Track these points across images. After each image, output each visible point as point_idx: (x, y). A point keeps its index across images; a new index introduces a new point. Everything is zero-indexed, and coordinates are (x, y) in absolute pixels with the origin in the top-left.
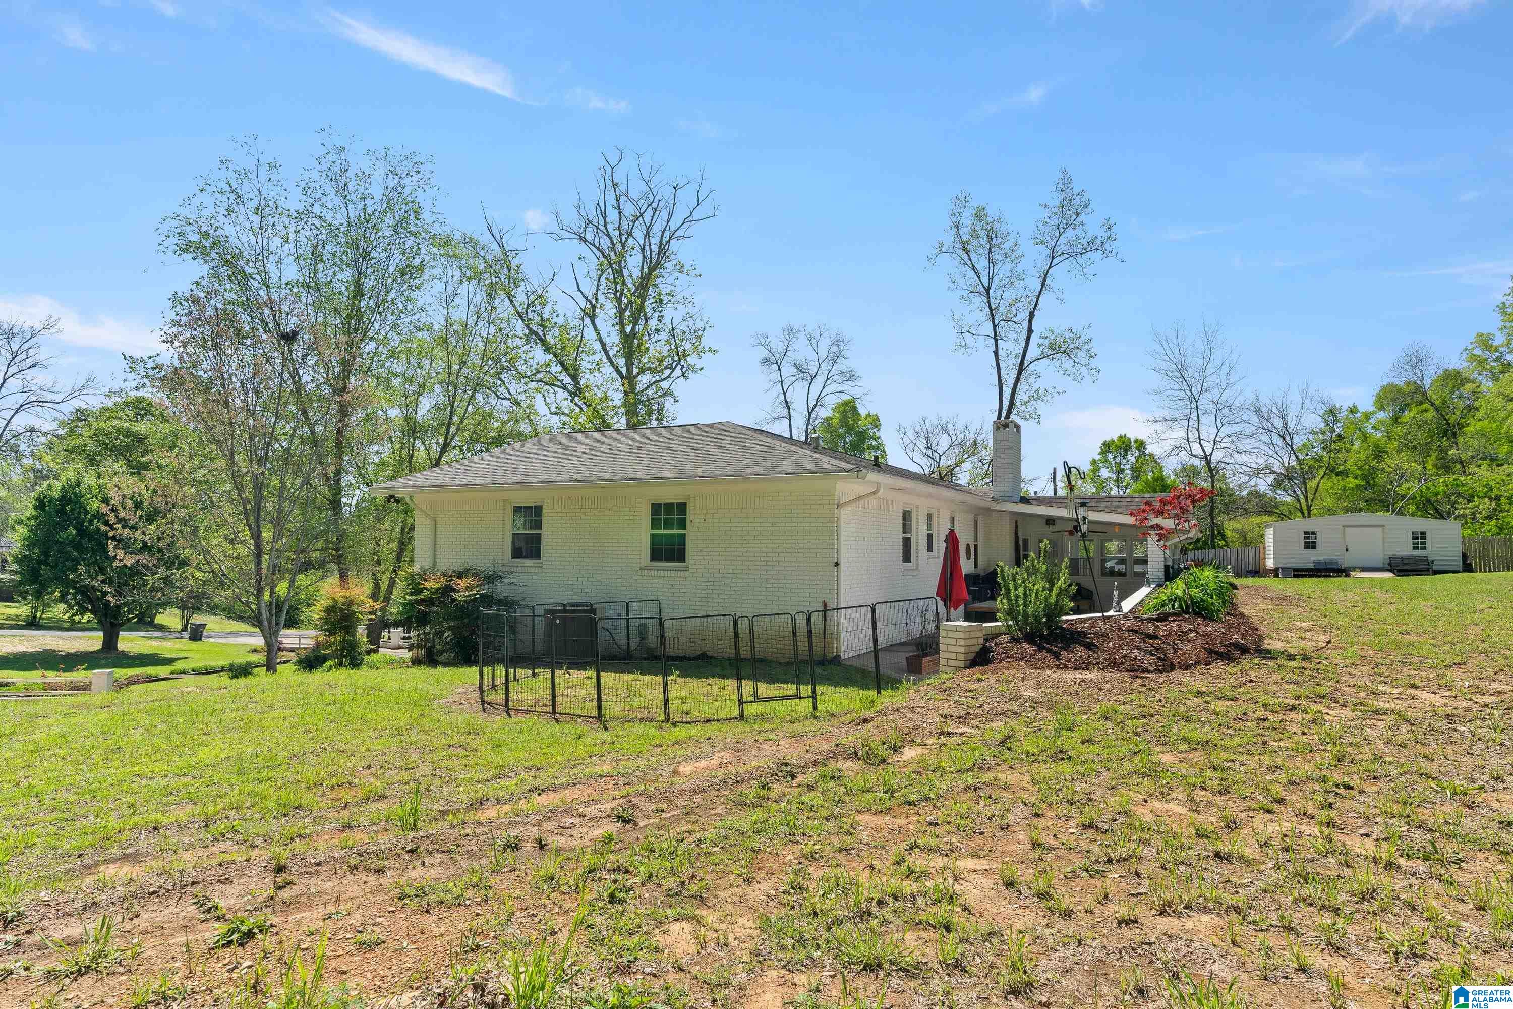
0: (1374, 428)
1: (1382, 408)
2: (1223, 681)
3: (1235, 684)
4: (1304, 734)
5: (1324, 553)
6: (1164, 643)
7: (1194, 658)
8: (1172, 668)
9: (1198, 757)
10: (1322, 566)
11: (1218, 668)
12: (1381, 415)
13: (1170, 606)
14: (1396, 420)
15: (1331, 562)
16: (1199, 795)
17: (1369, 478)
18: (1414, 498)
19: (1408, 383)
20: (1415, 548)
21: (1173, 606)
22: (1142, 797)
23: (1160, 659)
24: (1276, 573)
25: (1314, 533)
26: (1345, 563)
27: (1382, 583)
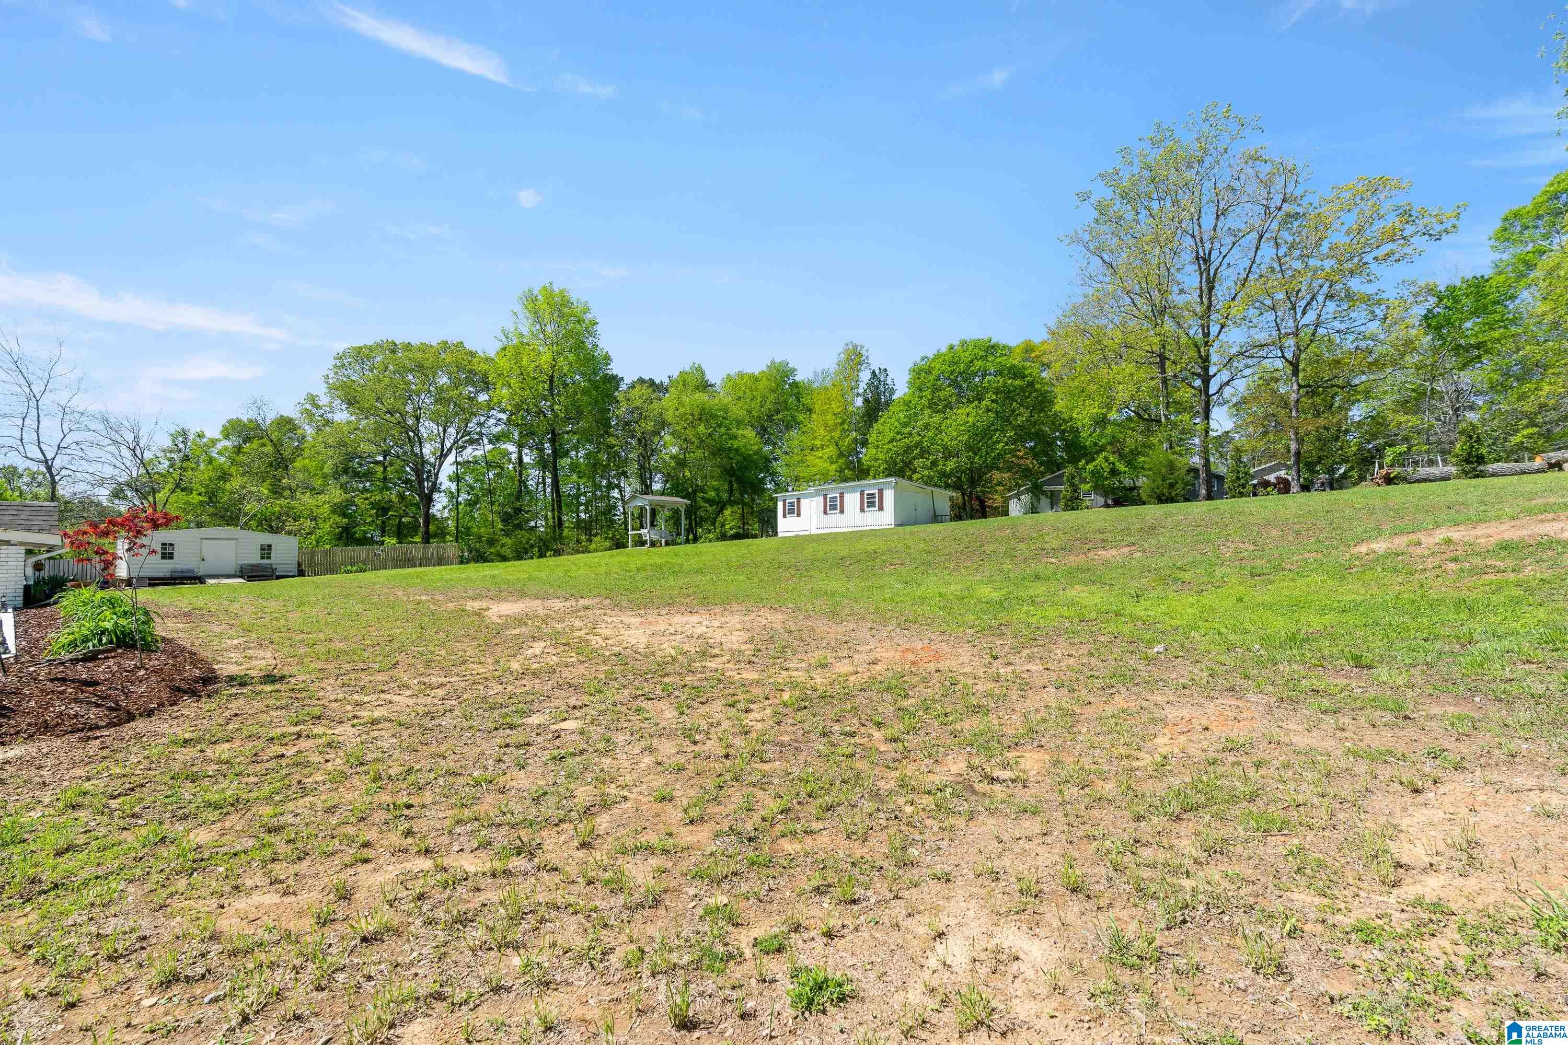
0: (219, 453)
1: (227, 437)
2: (205, 721)
3: (220, 721)
4: (327, 761)
5: (182, 561)
6: (109, 689)
7: (154, 700)
8: (131, 717)
9: (235, 820)
10: (176, 575)
11: (188, 708)
12: (228, 443)
13: (96, 642)
14: (238, 450)
15: (189, 571)
16: (279, 870)
17: (212, 496)
18: (255, 515)
19: (251, 421)
20: (262, 558)
21: (100, 640)
22: (214, 903)
23: (111, 709)
24: (129, 583)
25: (171, 545)
26: (201, 572)
27: (235, 588)
